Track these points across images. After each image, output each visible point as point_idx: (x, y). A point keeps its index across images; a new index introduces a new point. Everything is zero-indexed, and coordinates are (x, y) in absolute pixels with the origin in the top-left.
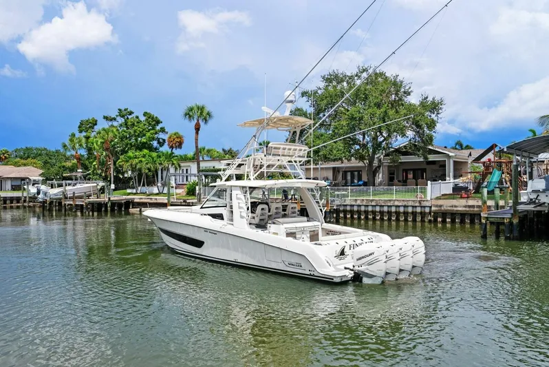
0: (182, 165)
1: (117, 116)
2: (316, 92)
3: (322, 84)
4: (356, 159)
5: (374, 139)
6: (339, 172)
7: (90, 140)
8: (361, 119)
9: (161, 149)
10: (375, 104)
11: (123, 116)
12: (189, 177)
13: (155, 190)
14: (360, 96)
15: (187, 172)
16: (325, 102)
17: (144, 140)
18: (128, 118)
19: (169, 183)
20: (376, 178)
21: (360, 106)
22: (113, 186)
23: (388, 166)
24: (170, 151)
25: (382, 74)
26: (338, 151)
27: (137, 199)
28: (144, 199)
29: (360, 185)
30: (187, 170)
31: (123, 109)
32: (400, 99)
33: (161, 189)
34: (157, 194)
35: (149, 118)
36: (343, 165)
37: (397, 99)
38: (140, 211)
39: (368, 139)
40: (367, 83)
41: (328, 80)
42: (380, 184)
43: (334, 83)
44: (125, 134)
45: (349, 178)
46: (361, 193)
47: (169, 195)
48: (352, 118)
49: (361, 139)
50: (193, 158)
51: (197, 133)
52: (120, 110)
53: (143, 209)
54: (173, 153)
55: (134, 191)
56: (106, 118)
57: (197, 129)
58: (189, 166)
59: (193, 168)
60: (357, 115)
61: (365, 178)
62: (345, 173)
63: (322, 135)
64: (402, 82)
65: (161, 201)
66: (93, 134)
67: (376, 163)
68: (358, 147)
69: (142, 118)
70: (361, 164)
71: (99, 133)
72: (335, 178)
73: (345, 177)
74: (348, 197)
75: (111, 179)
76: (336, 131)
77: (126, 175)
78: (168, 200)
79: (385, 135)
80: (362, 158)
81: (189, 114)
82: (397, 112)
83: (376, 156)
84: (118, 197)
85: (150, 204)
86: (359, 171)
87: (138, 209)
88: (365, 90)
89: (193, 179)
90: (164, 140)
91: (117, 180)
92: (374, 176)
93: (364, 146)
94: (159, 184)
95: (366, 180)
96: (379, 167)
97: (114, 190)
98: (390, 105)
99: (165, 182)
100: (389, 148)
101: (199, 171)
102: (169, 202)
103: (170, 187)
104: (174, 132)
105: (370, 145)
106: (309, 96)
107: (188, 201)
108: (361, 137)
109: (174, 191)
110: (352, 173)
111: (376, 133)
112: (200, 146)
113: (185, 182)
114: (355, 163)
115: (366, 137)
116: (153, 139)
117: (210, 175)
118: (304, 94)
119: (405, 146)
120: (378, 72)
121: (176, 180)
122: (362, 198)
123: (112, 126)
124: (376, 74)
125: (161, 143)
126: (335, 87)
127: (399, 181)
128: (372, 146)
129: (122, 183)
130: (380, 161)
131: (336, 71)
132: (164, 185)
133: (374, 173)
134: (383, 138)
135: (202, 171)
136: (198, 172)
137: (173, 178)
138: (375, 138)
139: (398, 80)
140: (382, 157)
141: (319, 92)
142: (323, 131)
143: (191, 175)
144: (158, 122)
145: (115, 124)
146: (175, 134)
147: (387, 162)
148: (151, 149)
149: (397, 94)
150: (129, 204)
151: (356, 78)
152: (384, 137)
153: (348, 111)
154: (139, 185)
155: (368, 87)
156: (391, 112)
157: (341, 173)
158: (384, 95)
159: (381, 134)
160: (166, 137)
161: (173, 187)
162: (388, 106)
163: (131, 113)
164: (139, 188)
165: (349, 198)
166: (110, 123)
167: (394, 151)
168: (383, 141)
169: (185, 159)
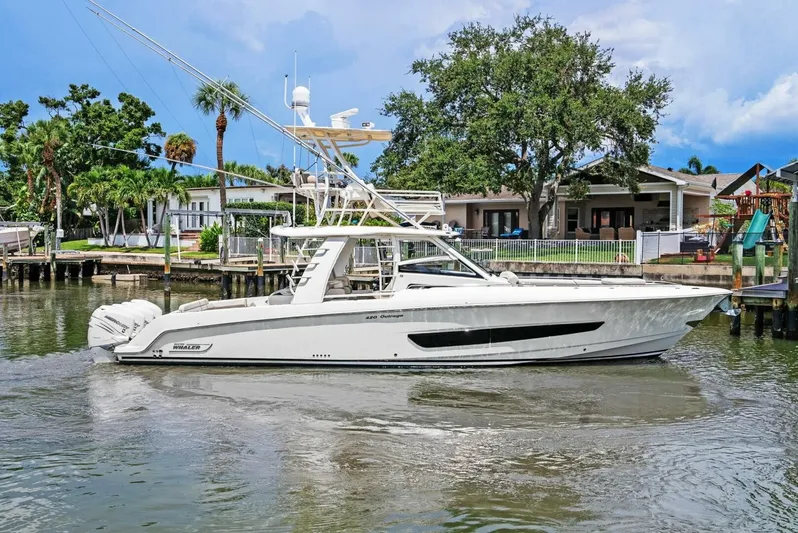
0: (192, 194)
1: (67, 99)
2: (440, 65)
3: (451, 50)
4: (509, 188)
5: (542, 152)
6: (478, 211)
7: (18, 143)
8: (520, 115)
9: (153, 164)
10: (546, 88)
11: (79, 100)
12: (205, 218)
13: (142, 241)
14: (518, 72)
15: (201, 209)
16: (455, 82)
17: (119, 146)
18: (88, 104)
19: (169, 229)
20: (545, 223)
21: (519, 91)
22: (60, 233)
23: (566, 202)
24: (169, 168)
25: (559, 32)
26: (476, 175)
27: (107, 257)
28: (122, 258)
29: (515, 237)
30: (201, 204)
31: (79, 86)
32: (592, 80)
33: (153, 240)
34: (145, 249)
35: (130, 104)
36: (486, 200)
37: (586, 79)
38: (114, 280)
39: (533, 154)
40: (532, 50)
41: (463, 43)
42: (551, 235)
43: (473, 48)
44: (83, 133)
45: (496, 223)
46: (518, 251)
47: (168, 250)
48: (505, 114)
49: (519, 153)
50: (214, 183)
51: (221, 135)
52: (73, 87)
53: (118, 277)
54: (175, 172)
55: (102, 242)
56: (44, 101)
57: (222, 128)
58: (206, 197)
59: (213, 200)
60: (513, 109)
61: (524, 224)
62: (488, 214)
63: (449, 145)
64: (595, 48)
65: (153, 262)
66: (19, 133)
67: (544, 197)
68: (512, 167)
69: (117, 106)
70: (518, 198)
71: (32, 130)
72: (470, 222)
73: (488, 222)
74: (493, 257)
75: (56, 218)
76: (474, 139)
77: (87, 212)
78: (167, 259)
79: (562, 144)
80: (519, 188)
81: (205, 100)
82: (585, 103)
83: (545, 184)
84: (71, 252)
85: (130, 266)
86: (513, 212)
87: (110, 277)
88: (529, 62)
89: (212, 222)
90: (159, 149)
91: (69, 219)
92: (541, 220)
93: (524, 166)
94: (150, 230)
95: (526, 228)
96: (550, 203)
97: (63, 240)
98: (572, 90)
99: (161, 226)
100: (568, 169)
101: (224, 206)
102: (167, 263)
103: (170, 236)
104: (178, 134)
105: (535, 163)
106: (426, 72)
107: (203, 262)
108: (517, 149)
109: (175, 243)
110: (502, 213)
111: (547, 143)
112: (227, 160)
113: (198, 228)
114: (507, 196)
115: (529, 149)
116: (139, 144)
117: (245, 215)
118: (417, 67)
119: (597, 167)
120: (552, 27)
121: (180, 222)
122: (518, 260)
123: (58, 118)
124: (549, 32)
125: (154, 152)
126: (473, 55)
127: (586, 230)
128: (539, 165)
129: (77, 226)
130: (552, 192)
131: (475, 25)
132: (158, 232)
133: (542, 215)
134: (559, 152)
135: (230, 206)
136: (223, 209)
137: (176, 219)
138: (544, 151)
139: (588, 44)
140: (556, 185)
141: (446, 64)
142: (450, 136)
143: (210, 213)
144: (147, 113)
145: (64, 114)
146: (180, 137)
147: (564, 194)
148: (133, 162)
149: (585, 70)
150: (90, 267)
151: (512, 39)
152: (561, 149)
153: (496, 100)
154: (112, 231)
155: (534, 56)
156: (575, 104)
157: (481, 216)
158: (563, 71)
159: (555, 143)
160: (162, 142)
161: (175, 236)
162: (569, 92)
163: (94, 94)
164: (112, 237)
165: (496, 260)
166: (54, 113)
167: (576, 176)
168: (558, 157)
169: (198, 183)
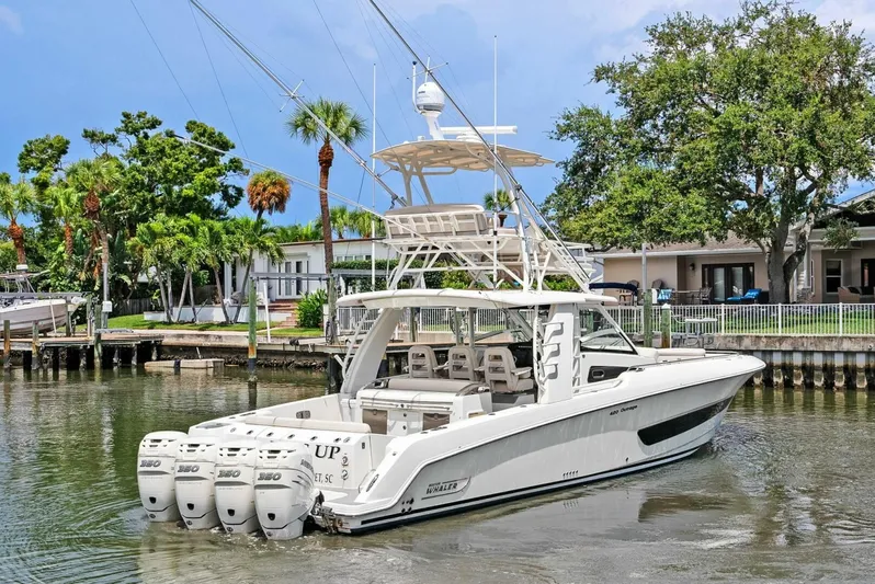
0: (287, 251)
1: (118, 130)
2: (634, 69)
3: (650, 49)
4: (739, 235)
5: (785, 184)
6: (693, 266)
7: (52, 190)
8: (752, 134)
9: (231, 213)
10: (788, 97)
11: (135, 132)
12: (304, 283)
13: (217, 315)
14: (749, 77)
15: (298, 270)
16: (657, 92)
17: (188, 190)
18: (146, 137)
19: (254, 298)
20: (793, 282)
21: (749, 102)
22: (107, 306)
23: (823, 251)
24: (253, 217)
25: (806, 22)
26: (690, 215)
27: (169, 336)
28: (190, 337)
29: (749, 301)
30: (298, 264)
31: (134, 113)
32: (855, 84)
33: (232, 312)
34: (222, 325)
35: (202, 135)
36: (704, 251)
37: (846, 83)
38: (177, 367)
39: (772, 185)
40: (768, 46)
41: (665, 38)
42: (802, 298)
43: (681, 46)
44: (139, 177)
45: (720, 282)
46: (756, 320)
47: (253, 326)
48: (729, 133)
49: (752, 186)
50: (315, 235)
51: (325, 172)
52: (127, 116)
53: (184, 363)
54: (263, 222)
55: (162, 317)
56: (91, 136)
57: (326, 161)
58: (305, 255)
59: (316, 259)
60: (741, 126)
61: (762, 282)
62: (709, 270)
63: (649, 177)
64: (858, 41)
65: (225, 343)
66: (55, 177)
67: (790, 245)
68: (742, 205)
69: (187, 138)
70: (752, 247)
71: (74, 171)
72: (683, 281)
73: (709, 280)
74: (718, 329)
75: (102, 287)
76: (686, 166)
77: (142, 278)
78: (252, 339)
79: (814, 173)
80: (754, 232)
81: (303, 125)
82: (846, 116)
83: (791, 227)
84: (127, 330)
85: (201, 348)
86: (746, 266)
87: (172, 363)
88: (763, 62)
89: (315, 288)
90: (239, 191)
91: (118, 289)
92: (787, 279)
93: (761, 203)
94: (227, 301)
95: (766, 288)
96: (800, 254)
97: (111, 315)
98: (827, 99)
99: (243, 294)
100: (825, 207)
101: (330, 267)
102: (252, 344)
103: (256, 307)
104: (263, 171)
105: (775, 199)
106: (615, 80)
107: (301, 342)
108: (748, 180)
109: (264, 317)
110: (729, 268)
111: (792, 170)
112: (333, 205)
113: (294, 295)
114: (735, 245)
115: (765, 179)
116: (213, 189)
117: (359, 277)
118: (602, 73)
119: (867, 203)
120: (796, 16)
121: (269, 288)
122: (755, 333)
123: (106, 157)
124: (791, 22)
125: (232, 200)
126: (682, 55)
127: (853, 290)
128: (782, 201)
129: (130, 298)
130: (802, 238)
131: (684, 15)
132: (239, 303)
133: (788, 269)
134: (809, 183)
135: (339, 267)
136: (329, 270)
137: (264, 284)
138: (790, 182)
139: (849, 36)
140: (807, 228)
141: (642, 68)
142: (652, 165)
143: (310, 277)
144: (225, 146)
146: (268, 176)
147: (819, 241)
148: (205, 211)
149: (845, 72)
150: (147, 349)
151: (737, 33)
152: (812, 179)
153: (717, 114)
154: (176, 303)
155: (770, 54)
156: (831, 118)
157: (699, 272)
158: (812, 74)
159: (805, 171)
160: (244, 182)
161: (262, 307)
162: (822, 101)
163: (154, 124)
164: (176, 310)
165: (723, 333)
166: (101, 150)
167: (838, 215)
168: (810, 190)
169: (296, 237)
